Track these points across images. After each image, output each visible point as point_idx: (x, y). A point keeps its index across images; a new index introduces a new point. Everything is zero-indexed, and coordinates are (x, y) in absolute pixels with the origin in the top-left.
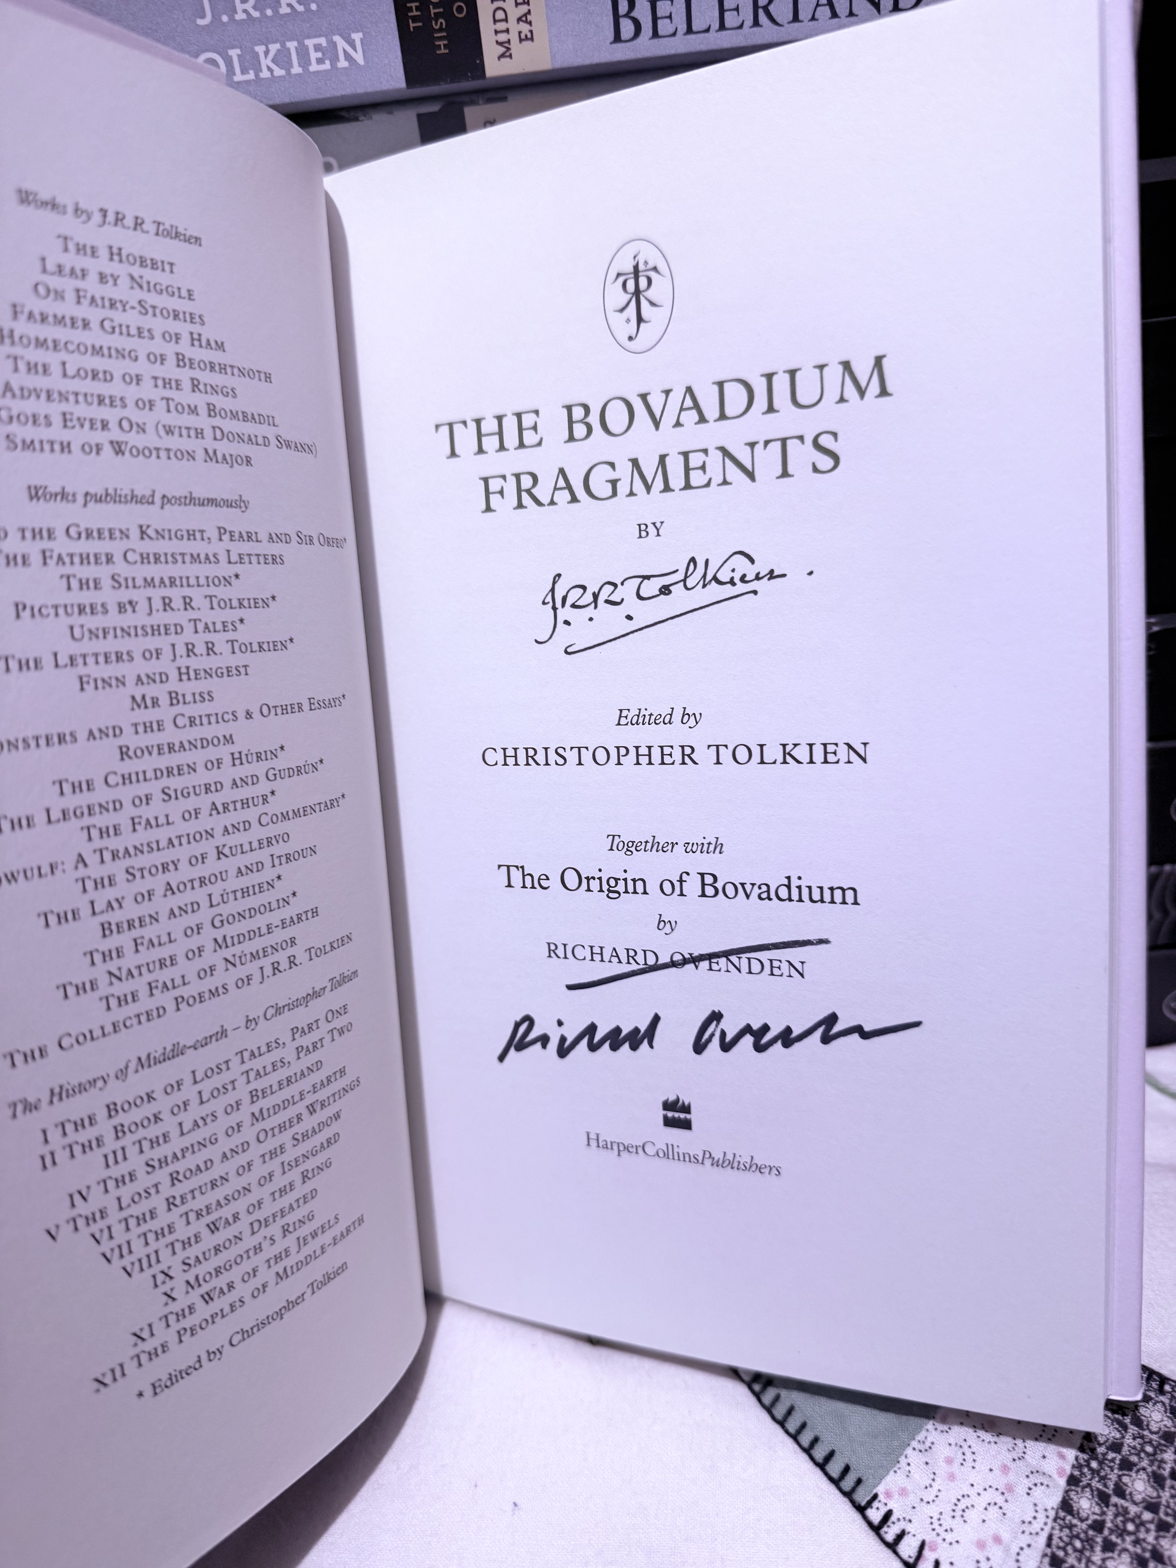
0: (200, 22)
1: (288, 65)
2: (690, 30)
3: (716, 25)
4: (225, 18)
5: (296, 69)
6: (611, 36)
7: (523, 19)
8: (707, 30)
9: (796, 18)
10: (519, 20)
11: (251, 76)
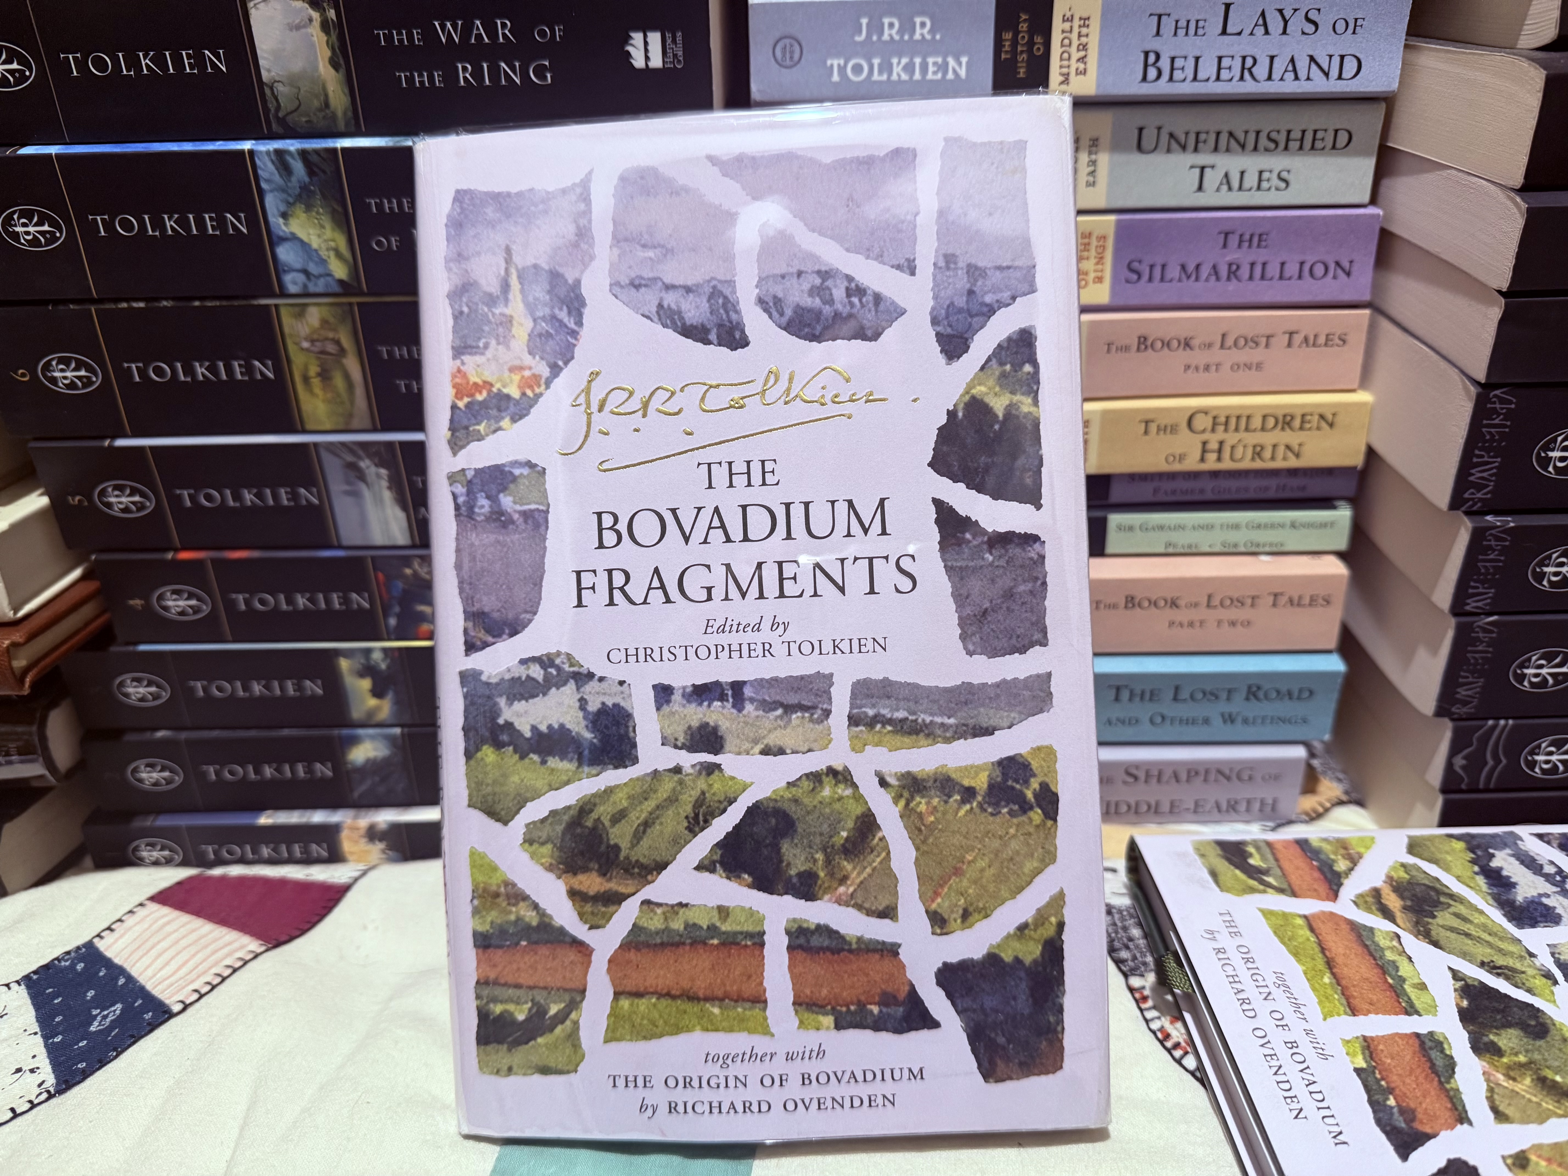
0: (858, 39)
1: (912, 73)
2: (1195, 79)
3: (1214, 77)
4: (875, 38)
5: (917, 76)
6: (1140, 76)
7: (1082, 59)
8: (1208, 80)
9: (1270, 78)
10: (1078, 60)
11: (884, 77)
